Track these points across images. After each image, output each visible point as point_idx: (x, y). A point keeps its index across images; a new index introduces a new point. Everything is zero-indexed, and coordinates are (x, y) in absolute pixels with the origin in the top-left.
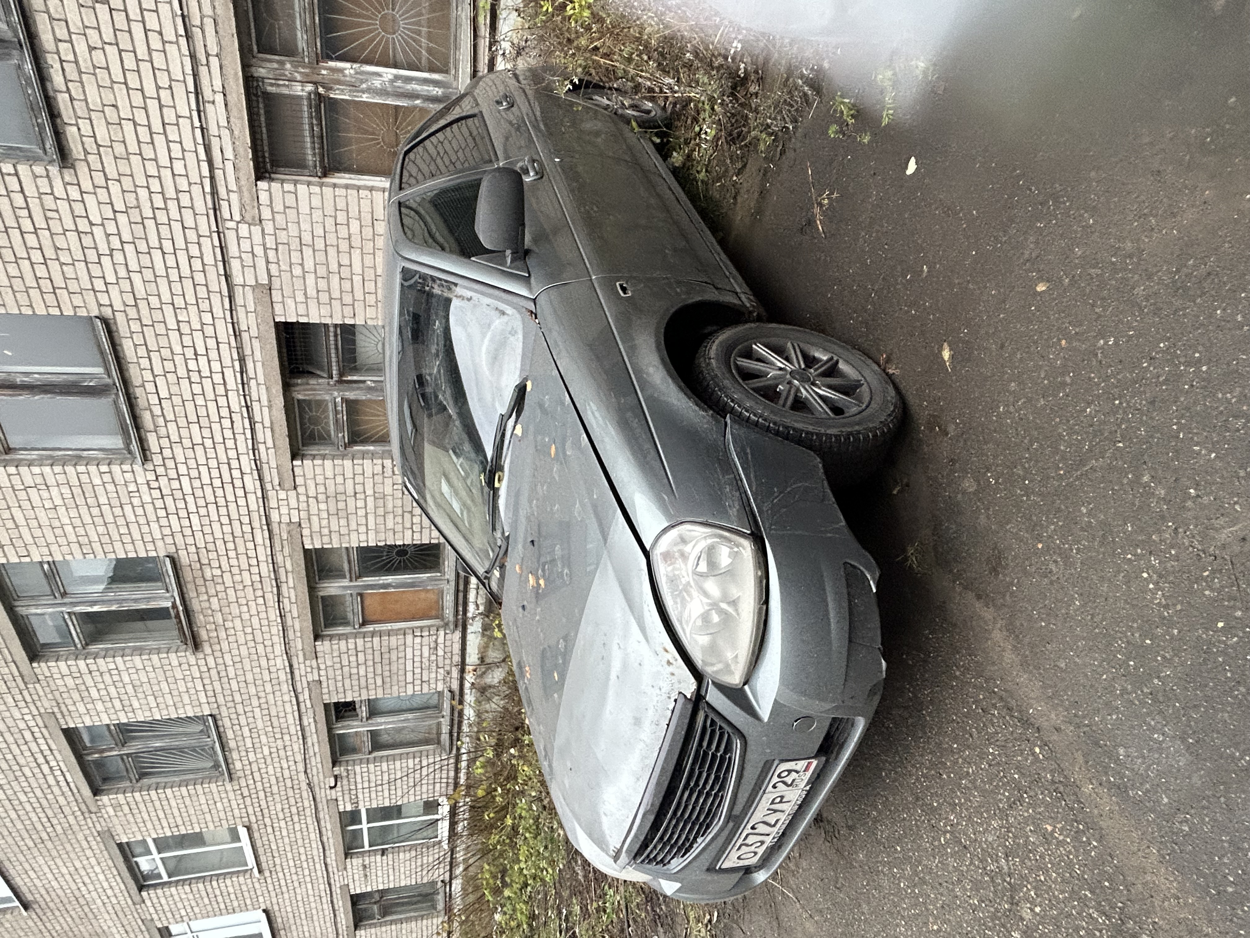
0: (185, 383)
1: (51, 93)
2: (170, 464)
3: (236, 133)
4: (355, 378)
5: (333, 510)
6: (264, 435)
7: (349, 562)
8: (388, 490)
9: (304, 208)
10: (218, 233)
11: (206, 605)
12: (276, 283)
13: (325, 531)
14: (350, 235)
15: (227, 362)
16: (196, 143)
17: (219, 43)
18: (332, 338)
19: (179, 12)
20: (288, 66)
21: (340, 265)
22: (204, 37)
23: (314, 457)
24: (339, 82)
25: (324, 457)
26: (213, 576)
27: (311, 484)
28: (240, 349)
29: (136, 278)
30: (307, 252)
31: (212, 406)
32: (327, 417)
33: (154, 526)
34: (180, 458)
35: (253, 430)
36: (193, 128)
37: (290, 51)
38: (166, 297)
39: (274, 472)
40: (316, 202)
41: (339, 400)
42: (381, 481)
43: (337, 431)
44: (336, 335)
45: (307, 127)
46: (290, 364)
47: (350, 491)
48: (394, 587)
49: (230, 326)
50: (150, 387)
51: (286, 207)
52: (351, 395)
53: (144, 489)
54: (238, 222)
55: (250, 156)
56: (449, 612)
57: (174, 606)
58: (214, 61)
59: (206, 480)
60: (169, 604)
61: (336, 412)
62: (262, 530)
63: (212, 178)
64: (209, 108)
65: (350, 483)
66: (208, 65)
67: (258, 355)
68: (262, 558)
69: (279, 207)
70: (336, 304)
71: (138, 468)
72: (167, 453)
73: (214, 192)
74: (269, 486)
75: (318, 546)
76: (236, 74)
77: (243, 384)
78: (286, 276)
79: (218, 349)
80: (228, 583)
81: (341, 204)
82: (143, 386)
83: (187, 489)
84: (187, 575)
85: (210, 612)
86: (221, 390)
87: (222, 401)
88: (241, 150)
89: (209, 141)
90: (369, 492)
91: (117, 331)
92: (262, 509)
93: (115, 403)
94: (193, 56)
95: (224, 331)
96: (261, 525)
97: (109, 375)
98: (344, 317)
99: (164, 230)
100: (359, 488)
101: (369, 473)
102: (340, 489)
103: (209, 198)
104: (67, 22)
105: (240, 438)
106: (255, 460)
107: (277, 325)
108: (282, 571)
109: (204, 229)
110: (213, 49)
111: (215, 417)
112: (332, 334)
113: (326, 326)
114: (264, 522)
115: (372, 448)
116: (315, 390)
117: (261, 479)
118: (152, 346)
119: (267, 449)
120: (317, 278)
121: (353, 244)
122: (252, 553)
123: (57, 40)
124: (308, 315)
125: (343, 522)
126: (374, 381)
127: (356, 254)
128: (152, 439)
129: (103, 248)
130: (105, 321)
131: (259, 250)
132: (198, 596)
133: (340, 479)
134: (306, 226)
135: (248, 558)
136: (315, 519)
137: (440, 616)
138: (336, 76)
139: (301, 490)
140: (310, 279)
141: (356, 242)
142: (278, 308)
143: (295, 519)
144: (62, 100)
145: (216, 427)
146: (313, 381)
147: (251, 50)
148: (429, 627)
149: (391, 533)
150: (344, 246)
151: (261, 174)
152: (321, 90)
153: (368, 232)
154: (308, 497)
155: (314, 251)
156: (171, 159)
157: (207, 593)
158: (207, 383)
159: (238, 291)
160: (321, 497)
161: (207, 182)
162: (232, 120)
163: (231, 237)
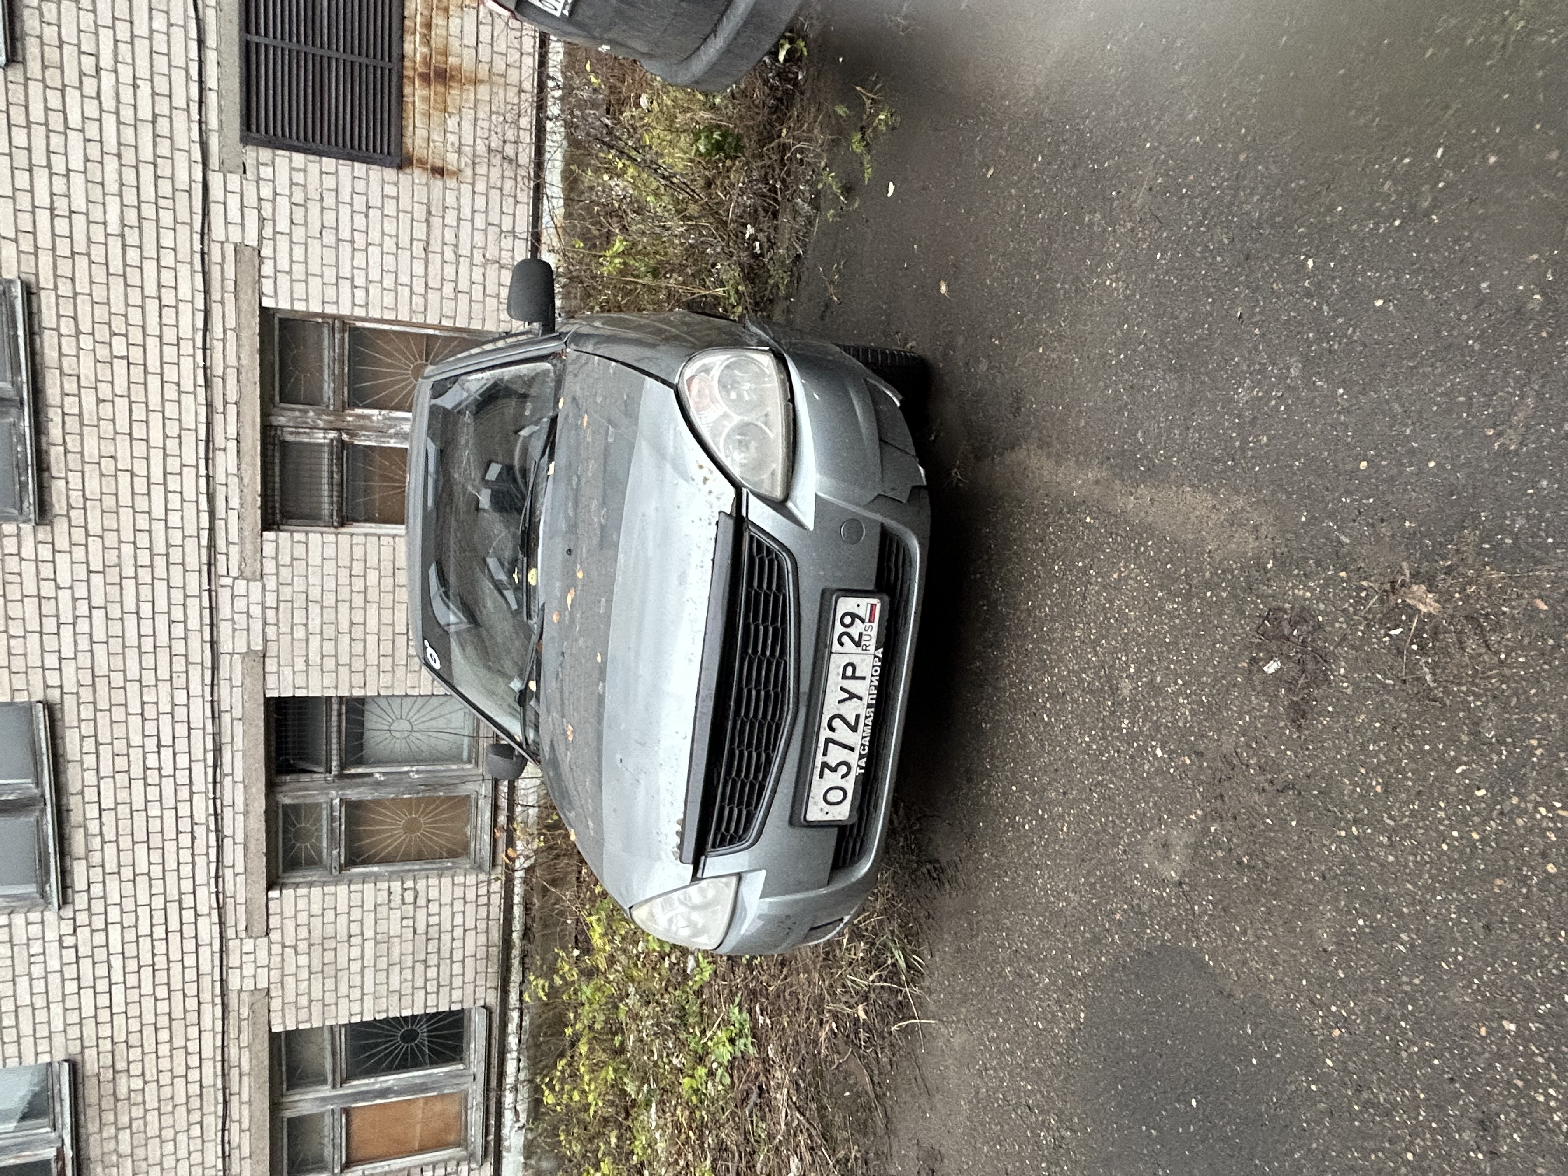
0: (138, 786)
1: (44, 446)
2: (97, 906)
3: (246, 481)
4: (360, 770)
5: (316, 966)
6: (233, 854)
7: (334, 1053)
8: (395, 929)
9: (315, 558)
10: (210, 591)
11: (112, 1145)
12: (272, 649)
13: (304, 1001)
14: (366, 588)
15: (198, 754)
16: (198, 492)
17: (240, 391)
18: (334, 718)
19: (202, 364)
20: (311, 414)
21: (352, 624)
22: (224, 387)
23: (297, 885)
24: (363, 428)
25: (310, 885)
26: (130, 1091)
27: (290, 925)
28: (217, 736)
29: (100, 651)
30: (314, 609)
31: (169, 816)
32: (319, 830)
33: (57, 1009)
34: (114, 898)
35: (219, 848)
36: (198, 476)
37: (313, 401)
38: (133, 672)
39: (242, 909)
40: (330, 551)
41: (337, 801)
42: (385, 915)
43: (331, 847)
44: (340, 715)
45: (325, 474)
46: (278, 755)
47: (343, 935)
48: (398, 1093)
49: (208, 706)
50: (91, 795)
51: (293, 559)
52: (353, 795)
53: (53, 948)
54: (235, 579)
55: (259, 503)
56: (475, 1133)
57: (60, 1156)
58: (232, 410)
59: (144, 929)
60: (50, 1153)
61: (332, 819)
62: (214, 1004)
63: (212, 529)
64: (219, 455)
65: (343, 920)
66: (224, 413)
67: (239, 743)
68: (207, 1053)
69: (285, 559)
70: (344, 671)
71: (51, 916)
72: (97, 890)
73: (212, 545)
74: (231, 933)
75: (291, 1027)
76: (254, 422)
77: (215, 782)
78: (285, 640)
79: (189, 737)
80: (151, 1103)
81: (358, 552)
82: (82, 793)
83: (115, 946)
84: (91, 1094)
85: (114, 1158)
86: (184, 793)
87: (184, 810)
88: (249, 499)
89: (214, 489)
90: (369, 933)
91: (63, 720)
92: (217, 970)
93: (39, 823)
94: (209, 405)
95: (199, 712)
96: (213, 996)
97: (38, 783)
98: (351, 687)
99: (145, 592)
100: (355, 929)
101: (369, 905)
102: (330, 930)
103: (204, 552)
104: (79, 377)
105: (201, 861)
106: (217, 893)
107: (268, 701)
108: (234, 1073)
109: (193, 587)
110: (232, 396)
111: (170, 833)
112: (335, 713)
113: (329, 699)
114: (218, 991)
115: (375, 869)
116: (306, 789)
117: (222, 923)
118: (104, 738)
119: (236, 875)
120: (323, 640)
121: (369, 598)
122: (193, 1047)
123: (64, 394)
124: (307, 688)
125: (330, 984)
126: (384, 774)
127: (372, 610)
128: (79, 870)
129: (66, 616)
130: (50, 708)
131: (256, 610)
132: (101, 1131)
133: (330, 916)
134: (314, 580)
135: (187, 1053)
136: (290, 981)
137: (462, 1142)
138: (362, 422)
139: (275, 936)
140: (315, 641)
141: (373, 595)
142: (271, 680)
143: (263, 984)
144: (55, 454)
145: (170, 847)
146: (305, 778)
147: (272, 400)
148: (446, 1162)
149: (396, 997)
150: (358, 600)
151: (269, 523)
152: (345, 437)
153: (388, 583)
154: (284, 946)
155: (322, 607)
156: (167, 510)
157: (115, 1123)
158: (168, 784)
159: (225, 661)
160: (303, 946)
161: (205, 534)
162: (243, 466)
163: (224, 596)
